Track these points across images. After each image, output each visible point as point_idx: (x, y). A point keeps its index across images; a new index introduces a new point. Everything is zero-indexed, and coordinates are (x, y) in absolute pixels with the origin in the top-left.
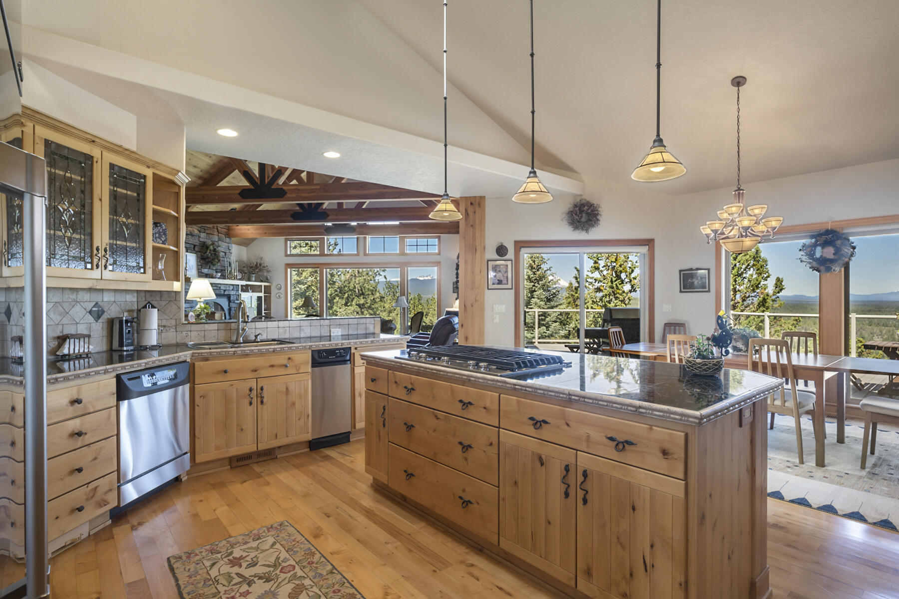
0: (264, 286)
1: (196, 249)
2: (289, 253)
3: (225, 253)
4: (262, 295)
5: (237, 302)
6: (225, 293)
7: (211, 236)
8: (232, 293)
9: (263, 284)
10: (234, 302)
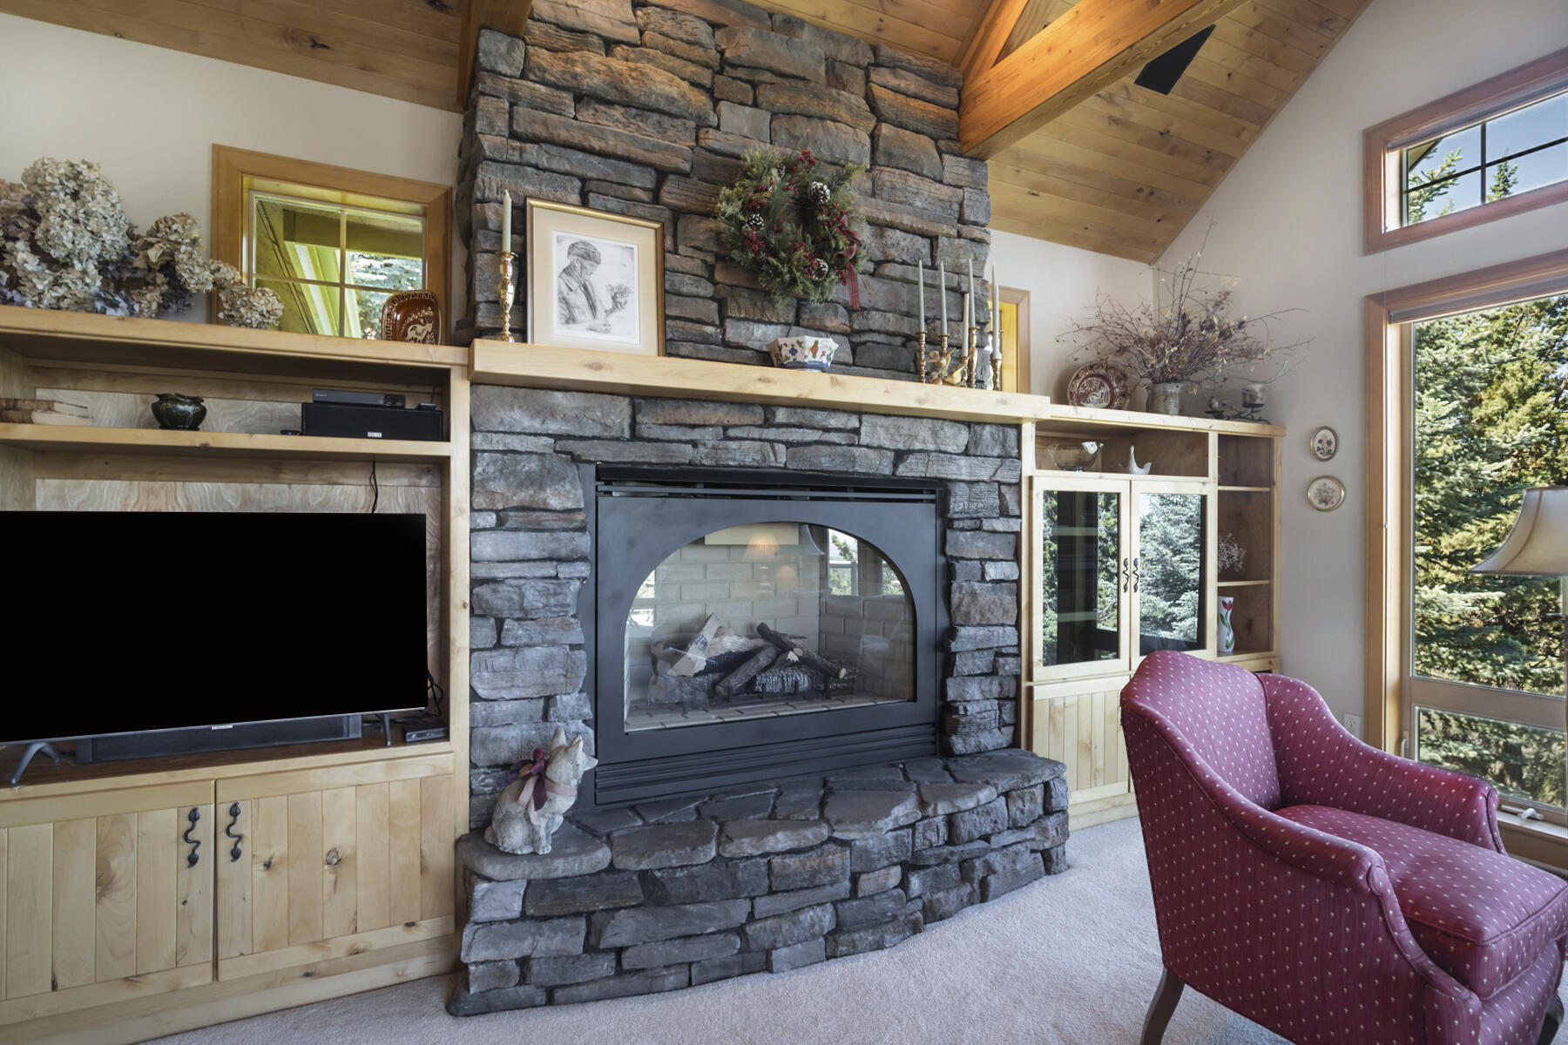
0: (1224, 439)
1: (673, 193)
2: (1391, 223)
3: (933, 239)
4: (1208, 486)
5: (1000, 525)
6: (903, 471)
7: (803, 128)
8: (961, 469)
9: (1213, 427)
10: (979, 529)
